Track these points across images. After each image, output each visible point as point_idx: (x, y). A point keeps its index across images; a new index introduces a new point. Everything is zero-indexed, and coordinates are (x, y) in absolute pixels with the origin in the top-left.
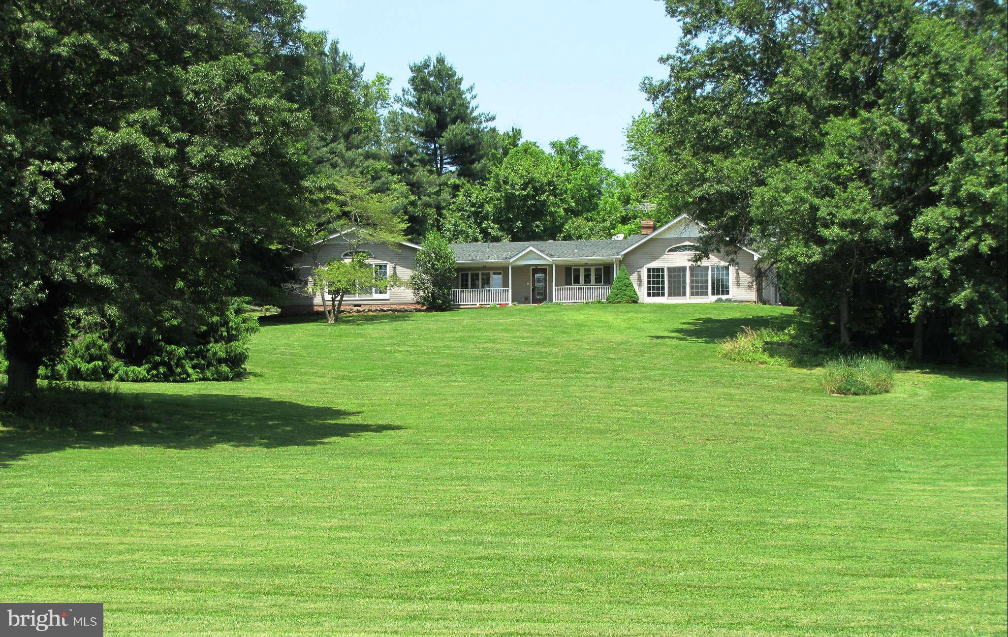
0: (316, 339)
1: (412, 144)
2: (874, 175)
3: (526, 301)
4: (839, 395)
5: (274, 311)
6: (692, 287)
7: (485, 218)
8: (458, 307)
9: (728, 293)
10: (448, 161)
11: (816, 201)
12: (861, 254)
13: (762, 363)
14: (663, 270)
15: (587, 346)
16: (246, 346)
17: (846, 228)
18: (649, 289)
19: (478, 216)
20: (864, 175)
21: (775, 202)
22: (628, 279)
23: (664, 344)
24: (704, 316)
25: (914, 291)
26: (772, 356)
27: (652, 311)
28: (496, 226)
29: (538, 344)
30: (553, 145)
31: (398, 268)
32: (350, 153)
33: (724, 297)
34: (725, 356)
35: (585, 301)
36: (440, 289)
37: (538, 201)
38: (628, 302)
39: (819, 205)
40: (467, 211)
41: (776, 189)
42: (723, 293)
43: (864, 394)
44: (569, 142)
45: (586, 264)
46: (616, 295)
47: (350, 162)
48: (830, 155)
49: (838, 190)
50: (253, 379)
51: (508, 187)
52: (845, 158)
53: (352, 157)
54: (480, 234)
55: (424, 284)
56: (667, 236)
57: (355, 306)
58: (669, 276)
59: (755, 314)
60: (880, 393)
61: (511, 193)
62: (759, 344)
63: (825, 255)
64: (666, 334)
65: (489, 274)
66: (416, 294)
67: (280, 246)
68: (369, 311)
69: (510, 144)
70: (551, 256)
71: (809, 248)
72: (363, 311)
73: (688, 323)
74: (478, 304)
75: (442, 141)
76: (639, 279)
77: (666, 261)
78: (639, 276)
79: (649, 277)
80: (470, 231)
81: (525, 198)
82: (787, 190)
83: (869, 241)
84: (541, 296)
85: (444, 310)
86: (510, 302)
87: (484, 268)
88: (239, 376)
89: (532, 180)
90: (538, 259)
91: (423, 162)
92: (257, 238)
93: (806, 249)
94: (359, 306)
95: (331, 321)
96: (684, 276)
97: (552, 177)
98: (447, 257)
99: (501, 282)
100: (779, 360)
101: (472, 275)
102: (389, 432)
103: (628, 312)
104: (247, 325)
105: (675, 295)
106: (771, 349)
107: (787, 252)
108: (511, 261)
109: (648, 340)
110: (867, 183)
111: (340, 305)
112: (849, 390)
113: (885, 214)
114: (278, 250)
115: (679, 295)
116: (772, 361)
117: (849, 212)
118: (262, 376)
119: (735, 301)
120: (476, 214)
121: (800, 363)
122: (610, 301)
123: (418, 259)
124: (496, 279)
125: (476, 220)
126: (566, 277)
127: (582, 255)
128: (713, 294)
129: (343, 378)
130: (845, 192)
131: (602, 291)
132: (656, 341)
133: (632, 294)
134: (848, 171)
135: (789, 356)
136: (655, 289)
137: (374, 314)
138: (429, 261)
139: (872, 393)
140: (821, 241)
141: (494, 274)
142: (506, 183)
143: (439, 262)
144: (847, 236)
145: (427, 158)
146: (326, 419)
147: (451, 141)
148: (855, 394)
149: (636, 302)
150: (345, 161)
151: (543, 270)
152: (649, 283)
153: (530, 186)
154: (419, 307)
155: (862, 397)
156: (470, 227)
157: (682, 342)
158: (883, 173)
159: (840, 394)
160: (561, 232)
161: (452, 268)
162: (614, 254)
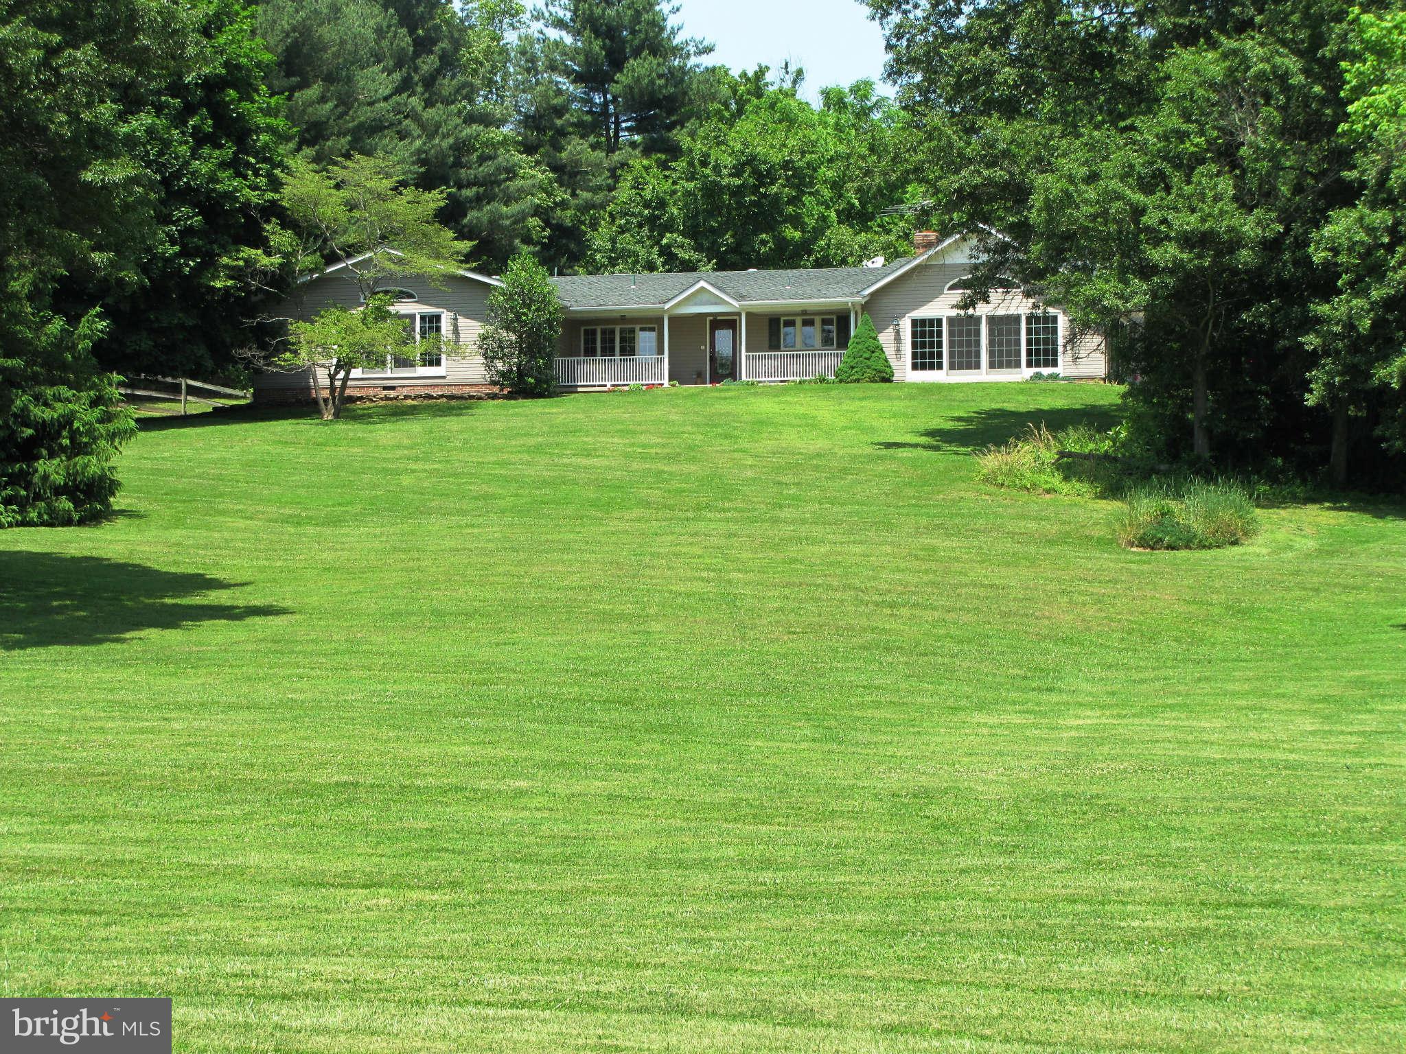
0: (279, 449)
1: (559, 92)
2: (1244, 151)
3: (699, 378)
4: (1141, 550)
5: (243, 397)
6: (991, 354)
7: (669, 227)
8: (572, 390)
9: (1055, 364)
10: (629, 124)
11: (1139, 197)
12: (1227, 294)
13: (1048, 491)
14: (939, 321)
15: (750, 461)
16: (110, 464)
17: (1192, 247)
18: (914, 355)
19: (656, 224)
20: (1227, 154)
21: (1067, 199)
22: (875, 339)
23: (893, 458)
24: (995, 406)
25: (1312, 359)
26: (1066, 479)
27: (911, 397)
28: (687, 241)
29: (667, 457)
30: (826, 94)
31: (461, 320)
32: (431, 112)
33: (1046, 371)
34: (986, 480)
35: (798, 379)
36: (533, 357)
37: (765, 196)
38: (873, 381)
39: (1145, 205)
40: (633, 215)
41: (1071, 179)
42: (1046, 364)
43: (1188, 547)
44: (855, 90)
45: (804, 313)
46: (853, 368)
47: (433, 128)
48: (1168, 117)
49: (1176, 179)
50: (121, 522)
51: (707, 171)
52: (1193, 122)
53: (437, 118)
54: (660, 256)
55: (502, 348)
56: (949, 261)
57: (385, 388)
58: (951, 334)
59: (1090, 401)
60: (1218, 547)
61: (714, 182)
62: (1049, 456)
63: (1155, 296)
64: (908, 438)
65: (633, 331)
66: (489, 367)
67: (230, 283)
68: (406, 397)
69: (749, 93)
70: (741, 297)
71: (1126, 283)
72: (396, 398)
73: (959, 419)
74: (609, 384)
75: (614, 88)
76: (898, 338)
77: (943, 307)
78: (898, 333)
79: (914, 334)
80: (642, 252)
81: (738, 192)
82: (1092, 178)
83: (1235, 272)
84: (724, 371)
85: (540, 395)
86: (666, 381)
87: (623, 319)
88: (92, 518)
89: (752, 160)
90: (716, 304)
91: (583, 129)
92: (188, 265)
93: (1121, 286)
94: (393, 388)
95: (328, 416)
96: (978, 333)
97: (790, 154)
98: (545, 301)
99: (654, 344)
100: (1078, 485)
101: (604, 332)
102: (258, 621)
103: (864, 398)
104: (111, 427)
105: (960, 368)
106: (1070, 467)
107: (1088, 290)
108: (667, 306)
109: (869, 450)
110: (1233, 168)
111: (344, 387)
112: (1161, 540)
113: (1259, 223)
114: (227, 289)
115: (969, 367)
116: (1066, 487)
117: (1193, 218)
118: (142, 517)
119: (1064, 379)
120: (652, 221)
121: (1114, 490)
122: (843, 378)
123: (492, 305)
124: (645, 339)
125: (651, 230)
126: (771, 335)
127: (795, 296)
128: (1029, 364)
129: (286, 520)
130: (1189, 182)
131: (829, 362)
132: (884, 452)
133: (880, 366)
134: (1197, 145)
135: (1096, 479)
136: (925, 357)
137: (415, 402)
138: (512, 308)
139: (1203, 547)
140: (1147, 271)
141: (642, 329)
142: (704, 164)
143: (529, 309)
144: (1191, 260)
145: (588, 118)
146: (162, 597)
147: (631, 88)
148: (1171, 547)
149: (887, 380)
150: (423, 126)
151: (727, 322)
152: (914, 345)
153: (748, 169)
154: (496, 389)
155: (1183, 554)
156: (640, 242)
157: (930, 453)
158: (1258, 148)
159: (1145, 548)
160: (810, 252)
161: (554, 320)
162: (852, 295)
